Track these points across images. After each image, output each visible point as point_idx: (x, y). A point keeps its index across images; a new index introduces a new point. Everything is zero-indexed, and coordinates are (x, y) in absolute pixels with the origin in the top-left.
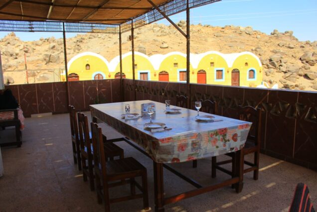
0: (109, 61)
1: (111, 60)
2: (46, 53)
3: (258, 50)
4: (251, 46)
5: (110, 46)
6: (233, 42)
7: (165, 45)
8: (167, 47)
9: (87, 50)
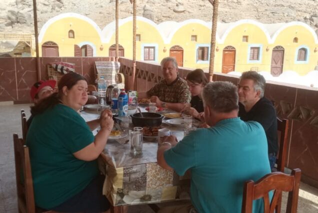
0: (102, 27)
1: (105, 25)
2: (11, 8)
3: (314, 18)
4: (305, 12)
5: (103, 5)
6: (278, 6)
7: (181, 8)
8: (183, 11)
9: (72, 10)
